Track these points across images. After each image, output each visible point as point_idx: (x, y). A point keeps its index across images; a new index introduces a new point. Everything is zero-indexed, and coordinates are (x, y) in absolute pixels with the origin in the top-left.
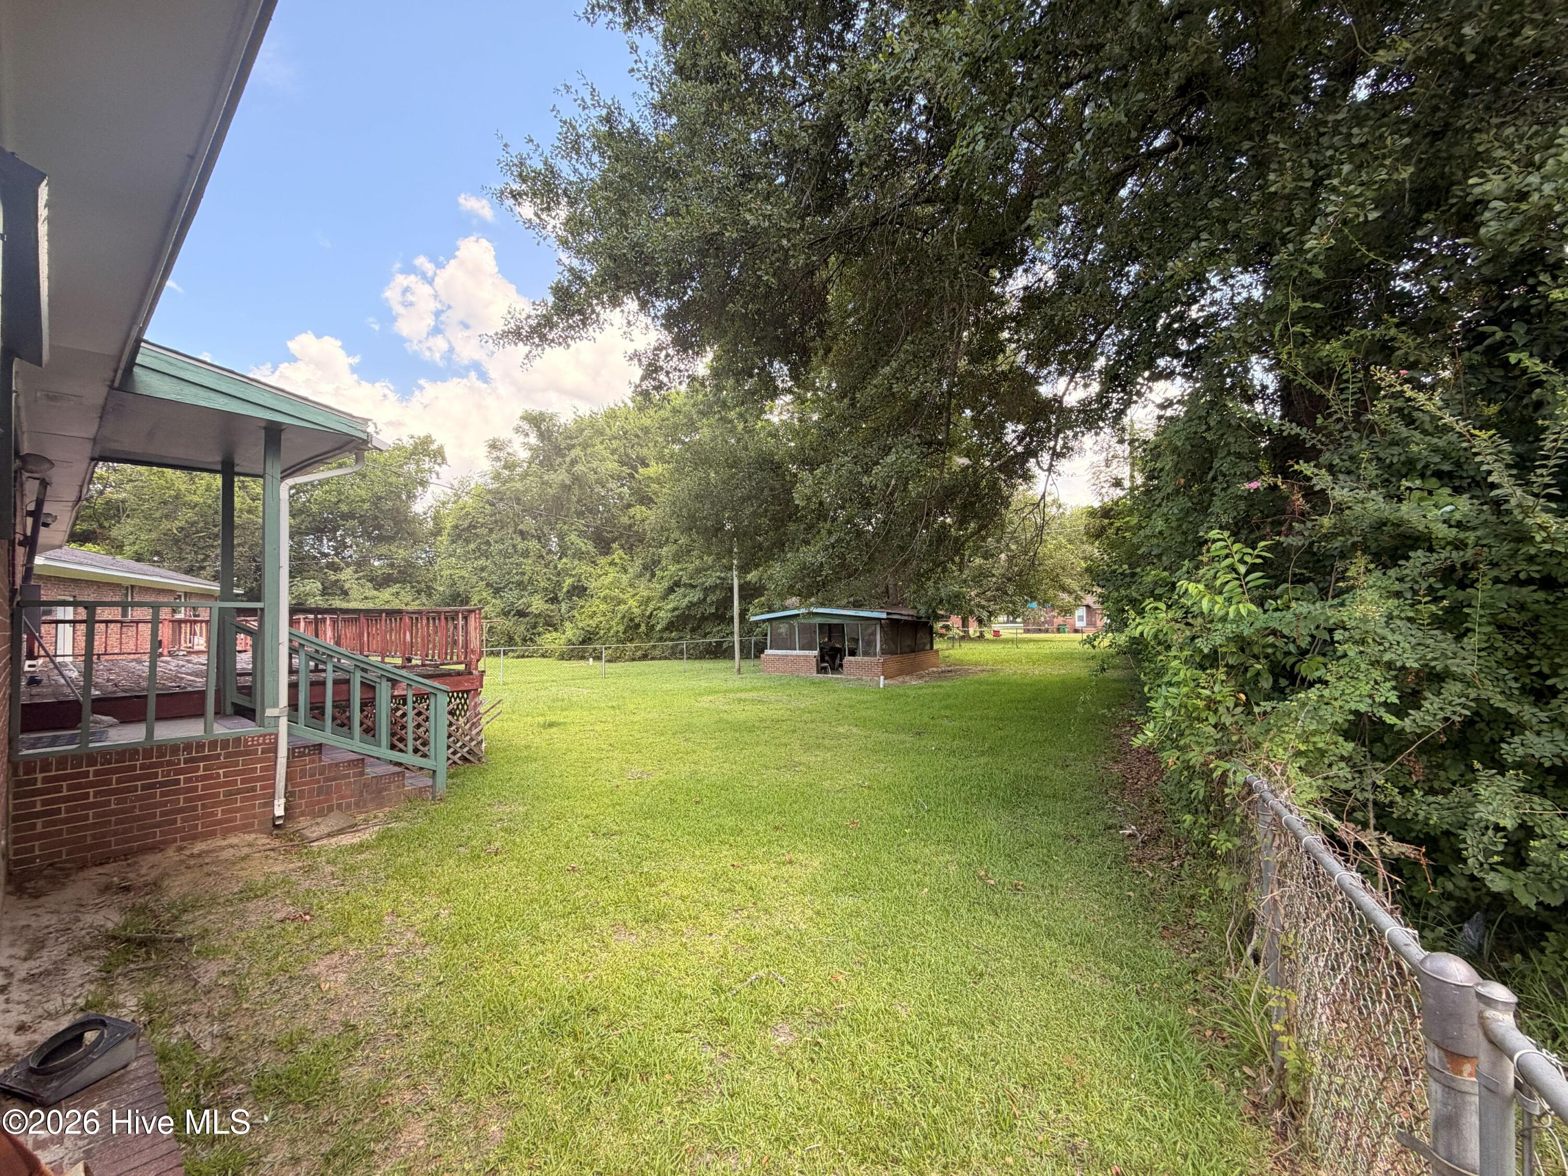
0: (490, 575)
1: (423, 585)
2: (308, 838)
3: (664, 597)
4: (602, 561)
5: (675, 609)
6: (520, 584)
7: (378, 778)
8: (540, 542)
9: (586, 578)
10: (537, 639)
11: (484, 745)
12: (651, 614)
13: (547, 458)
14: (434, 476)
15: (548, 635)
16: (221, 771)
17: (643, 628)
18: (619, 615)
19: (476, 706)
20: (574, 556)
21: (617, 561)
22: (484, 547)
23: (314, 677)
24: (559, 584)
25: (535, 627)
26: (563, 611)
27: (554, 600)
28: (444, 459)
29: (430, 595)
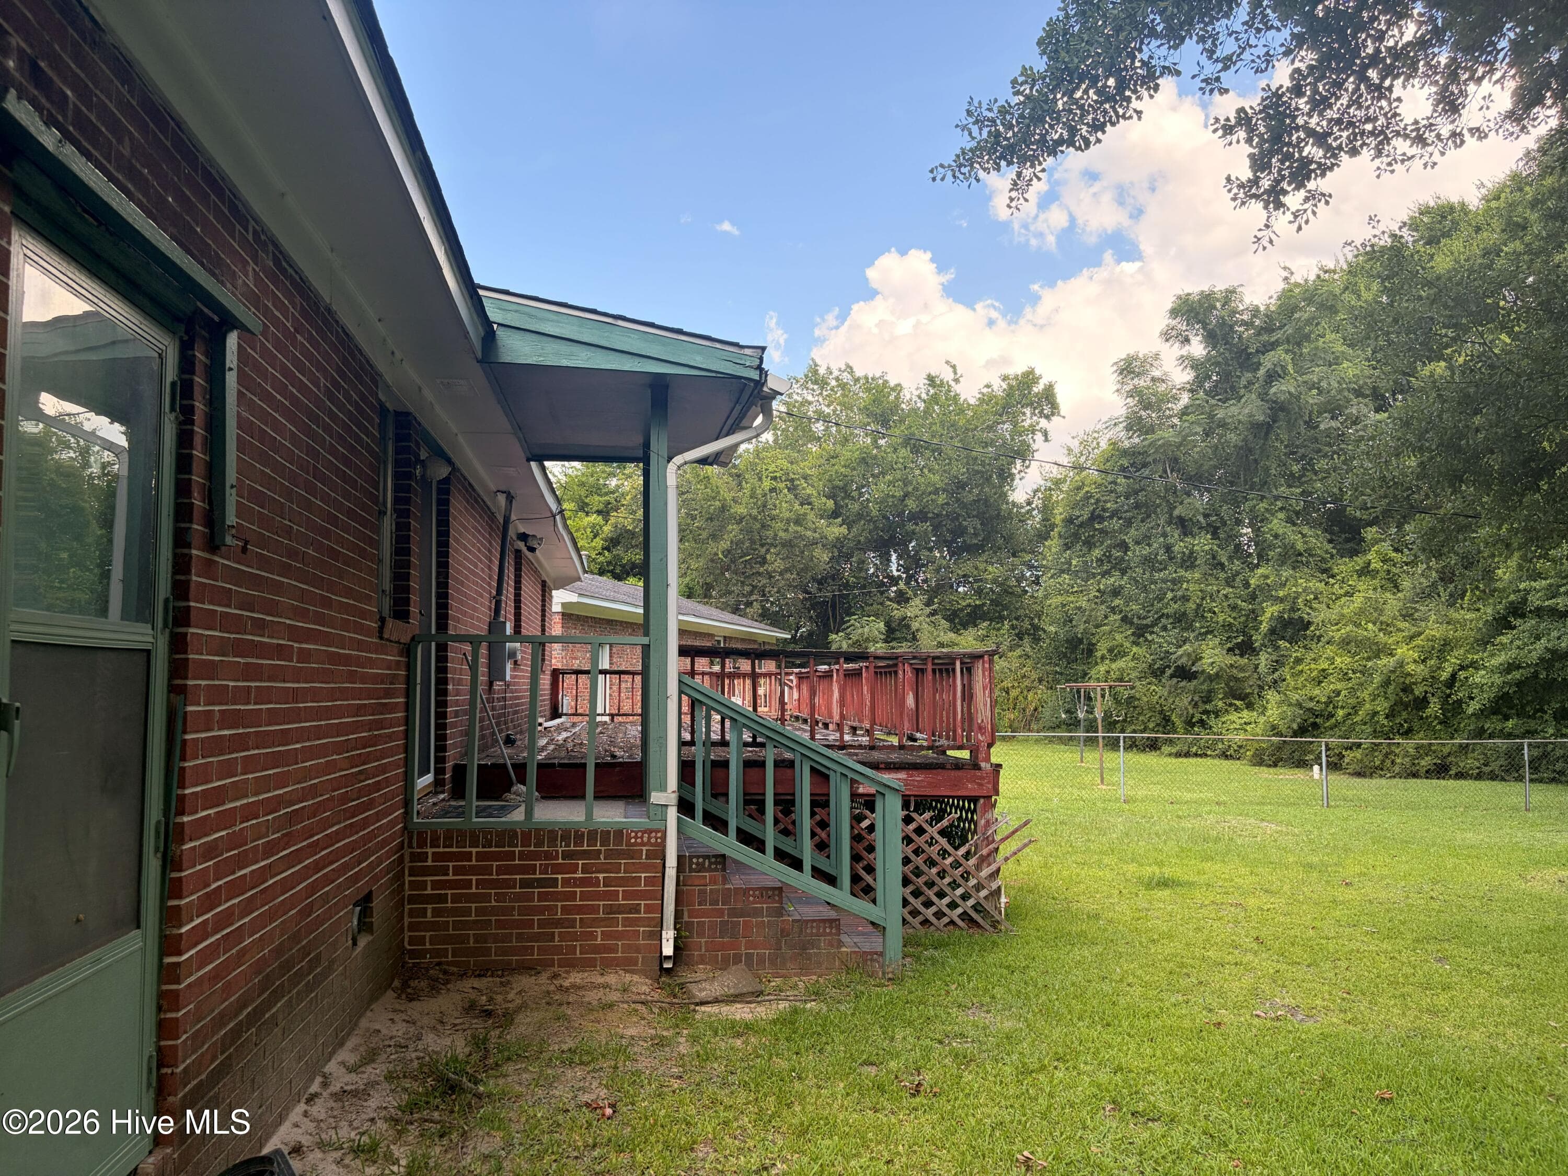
0: (1127, 604)
1: (1027, 625)
2: (694, 997)
3: (1484, 642)
4: (1345, 566)
5: (1511, 667)
6: (1180, 619)
7: (803, 923)
8: (1215, 535)
9: (1307, 603)
10: (1212, 722)
11: (1003, 900)
12: (1454, 676)
13: (1226, 377)
14: (1039, 437)
15: (1234, 716)
16: (601, 876)
17: (1434, 707)
18: (1377, 679)
19: (988, 824)
20: (1283, 560)
21: (1376, 565)
22: (1117, 553)
23: (750, 752)
24: (1254, 616)
25: (1207, 699)
26: (1262, 668)
27: (1246, 648)
28: (1054, 406)
29: (1036, 640)
